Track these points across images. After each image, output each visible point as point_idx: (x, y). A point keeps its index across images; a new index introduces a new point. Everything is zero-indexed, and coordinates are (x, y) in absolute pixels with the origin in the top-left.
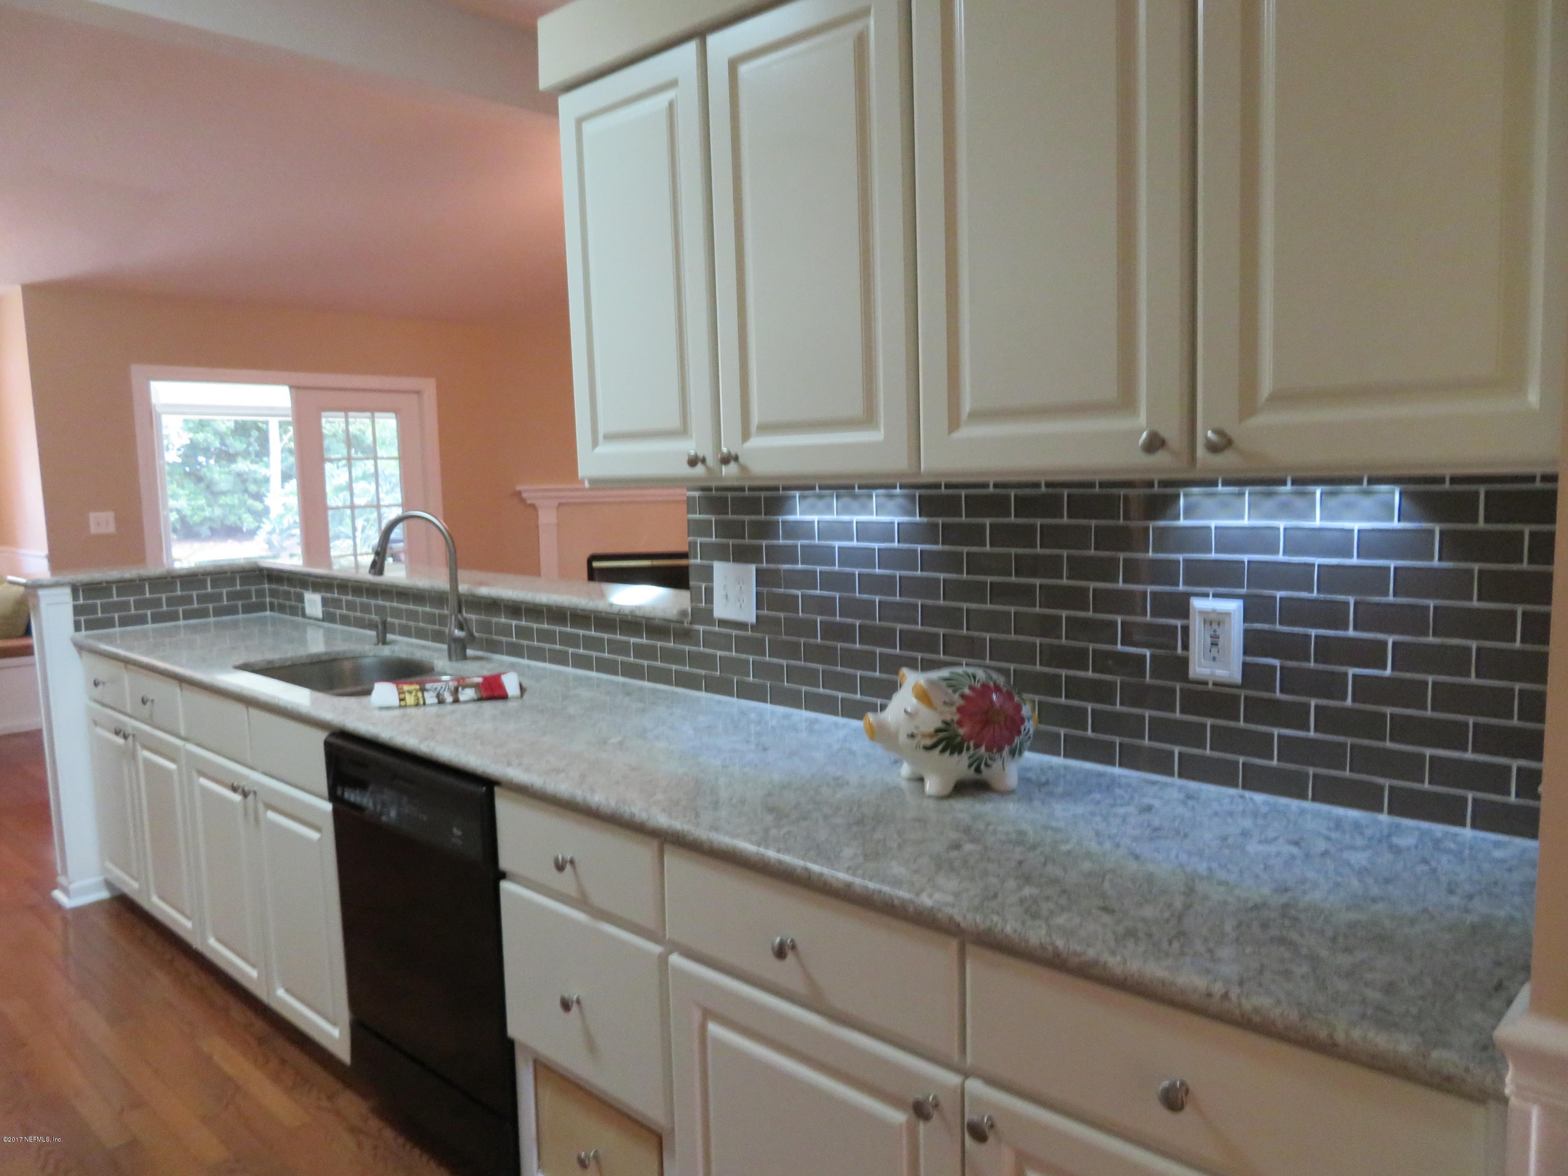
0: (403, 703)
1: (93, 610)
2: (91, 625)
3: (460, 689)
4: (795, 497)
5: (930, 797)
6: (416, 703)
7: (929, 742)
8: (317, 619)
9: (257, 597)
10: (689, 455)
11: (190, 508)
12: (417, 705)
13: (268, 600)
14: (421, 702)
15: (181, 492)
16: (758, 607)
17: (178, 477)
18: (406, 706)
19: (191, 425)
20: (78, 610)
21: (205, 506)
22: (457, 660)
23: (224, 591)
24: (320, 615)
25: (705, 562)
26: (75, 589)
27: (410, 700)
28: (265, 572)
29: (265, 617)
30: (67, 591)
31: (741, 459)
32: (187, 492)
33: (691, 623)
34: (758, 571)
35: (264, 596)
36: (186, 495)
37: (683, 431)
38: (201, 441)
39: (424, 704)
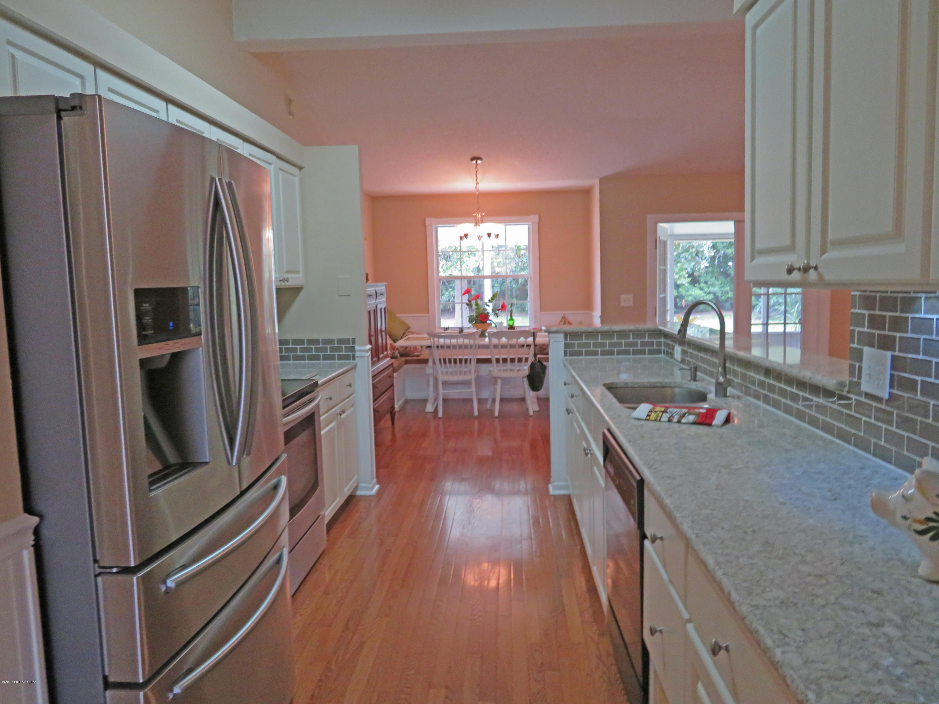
0: (648, 418)
1: (573, 345)
2: (572, 354)
3: (686, 415)
4: (921, 297)
5: (921, 577)
6: (655, 419)
7: (920, 527)
8: (679, 362)
9: (657, 346)
10: (788, 265)
11: (721, 292)
12: (656, 420)
13: (663, 348)
14: (658, 419)
15: (717, 283)
16: (891, 386)
17: (716, 275)
18: (649, 420)
19: (725, 245)
20: (566, 346)
21: (729, 291)
22: (720, 397)
23: (639, 341)
24: (679, 359)
25: (859, 347)
26: (566, 334)
27: (653, 416)
28: (662, 333)
29: (660, 358)
30: (562, 336)
31: (820, 269)
32: (720, 283)
33: (848, 392)
34: (893, 357)
35: (660, 345)
36: (719, 285)
37: (791, 248)
38: (729, 253)
39: (660, 420)
